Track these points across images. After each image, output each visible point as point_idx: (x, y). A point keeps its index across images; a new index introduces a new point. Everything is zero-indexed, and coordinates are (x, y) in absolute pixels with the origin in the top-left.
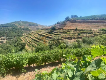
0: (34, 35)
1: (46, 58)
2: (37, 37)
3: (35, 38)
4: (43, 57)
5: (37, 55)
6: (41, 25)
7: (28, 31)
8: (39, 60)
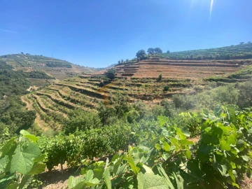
0: (60, 91)
1: (94, 145)
2: (67, 95)
3: (64, 97)
4: (86, 144)
5: (71, 141)
6: (78, 67)
7: (44, 81)
8: (77, 152)
